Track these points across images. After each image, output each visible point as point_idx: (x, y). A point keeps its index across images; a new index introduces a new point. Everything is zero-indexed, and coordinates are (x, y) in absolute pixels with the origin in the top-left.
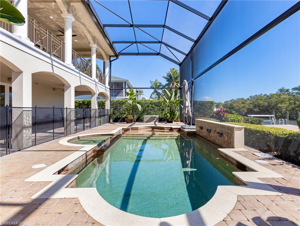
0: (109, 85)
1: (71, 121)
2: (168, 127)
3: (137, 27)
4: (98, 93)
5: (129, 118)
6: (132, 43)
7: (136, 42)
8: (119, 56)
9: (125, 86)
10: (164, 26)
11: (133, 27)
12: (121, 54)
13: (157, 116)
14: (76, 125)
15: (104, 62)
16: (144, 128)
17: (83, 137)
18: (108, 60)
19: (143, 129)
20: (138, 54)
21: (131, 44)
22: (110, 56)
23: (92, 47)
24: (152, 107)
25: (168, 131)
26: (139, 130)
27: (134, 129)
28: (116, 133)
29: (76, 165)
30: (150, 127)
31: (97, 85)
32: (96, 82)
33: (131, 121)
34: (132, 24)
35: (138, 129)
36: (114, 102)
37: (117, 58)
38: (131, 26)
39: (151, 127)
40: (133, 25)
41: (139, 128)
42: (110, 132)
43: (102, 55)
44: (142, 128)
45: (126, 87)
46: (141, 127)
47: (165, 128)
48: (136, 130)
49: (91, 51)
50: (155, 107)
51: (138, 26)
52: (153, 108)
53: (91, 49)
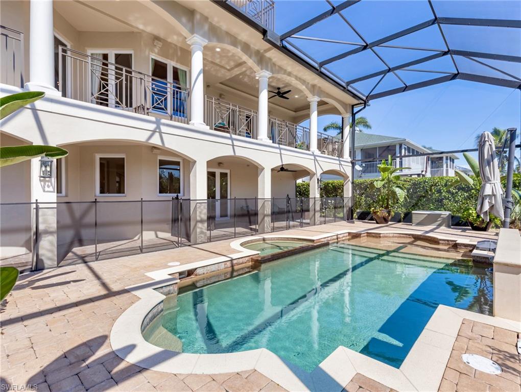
0: (350, 156)
1: (265, 216)
2: (448, 241)
3: (377, 46)
4: (319, 172)
5: (378, 213)
6: (384, 73)
7: (389, 70)
8: (368, 101)
9: (400, 153)
10: (436, 21)
11: (371, 48)
12: (370, 97)
13: (446, 213)
14: (273, 221)
15: (343, 118)
16: (395, 235)
17: (272, 239)
18: (347, 112)
19: (393, 237)
20: (406, 88)
21: (383, 75)
22: (353, 106)
23: (312, 102)
24: (449, 192)
25: (446, 247)
26: (381, 239)
27: (373, 237)
28: (323, 240)
29: (213, 272)
30: (409, 235)
31: (317, 160)
32: (315, 156)
33: (383, 221)
34: (365, 44)
35: (380, 237)
36: (366, 184)
37: (365, 107)
38: (365, 48)
39: (413, 235)
40: (367, 45)
41: (381, 235)
42: (313, 236)
43: (336, 108)
44: (391, 235)
45: (403, 154)
46: (387, 234)
47: (440, 242)
48: (377, 237)
49: (309, 108)
50: (456, 193)
51: (378, 43)
52: (453, 194)
53: (309, 105)
